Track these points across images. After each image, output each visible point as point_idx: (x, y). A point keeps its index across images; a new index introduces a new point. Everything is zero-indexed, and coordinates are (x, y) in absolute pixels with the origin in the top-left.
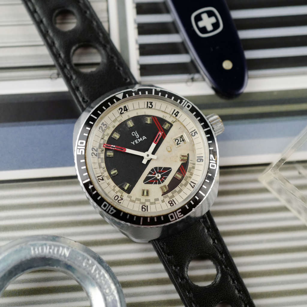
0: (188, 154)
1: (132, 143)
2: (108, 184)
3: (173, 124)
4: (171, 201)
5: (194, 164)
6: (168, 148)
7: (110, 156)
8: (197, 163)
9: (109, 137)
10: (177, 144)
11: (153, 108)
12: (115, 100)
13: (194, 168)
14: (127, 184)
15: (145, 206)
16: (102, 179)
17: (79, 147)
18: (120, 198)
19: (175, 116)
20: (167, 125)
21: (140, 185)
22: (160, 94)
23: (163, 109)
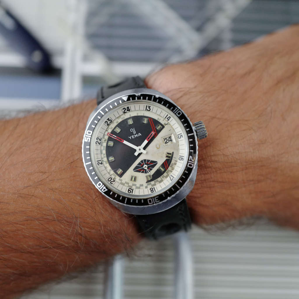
0: (173, 153)
3: (165, 126)
4: (152, 188)
5: (176, 161)
6: (157, 145)
7: (111, 146)
8: (178, 161)
9: (112, 130)
11: (150, 111)
12: (120, 101)
13: (175, 164)
14: (120, 170)
15: (131, 189)
16: (101, 163)
17: (86, 136)
18: (113, 180)
19: (167, 120)
20: (160, 126)
21: (130, 172)
22: (158, 100)
23: (158, 113)
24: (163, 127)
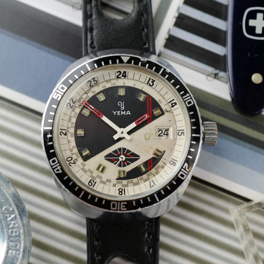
0: (164, 151)
1: (113, 112)
2: (69, 142)
3: (165, 113)
4: (122, 189)
5: (165, 164)
6: (147, 134)
7: (85, 115)
8: (168, 164)
9: (94, 94)
10: (159, 136)
11: (152, 87)
12: (118, 60)
13: (163, 167)
14: (87, 151)
15: (94, 182)
16: (65, 133)
17: (57, 91)
18: (74, 161)
19: (171, 106)
20: (159, 111)
21: (100, 158)
22: (167, 76)
23: (162, 93)
24: (163, 113)
